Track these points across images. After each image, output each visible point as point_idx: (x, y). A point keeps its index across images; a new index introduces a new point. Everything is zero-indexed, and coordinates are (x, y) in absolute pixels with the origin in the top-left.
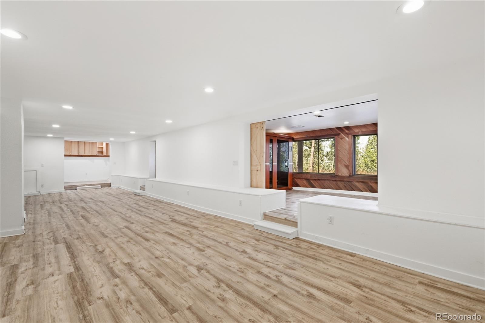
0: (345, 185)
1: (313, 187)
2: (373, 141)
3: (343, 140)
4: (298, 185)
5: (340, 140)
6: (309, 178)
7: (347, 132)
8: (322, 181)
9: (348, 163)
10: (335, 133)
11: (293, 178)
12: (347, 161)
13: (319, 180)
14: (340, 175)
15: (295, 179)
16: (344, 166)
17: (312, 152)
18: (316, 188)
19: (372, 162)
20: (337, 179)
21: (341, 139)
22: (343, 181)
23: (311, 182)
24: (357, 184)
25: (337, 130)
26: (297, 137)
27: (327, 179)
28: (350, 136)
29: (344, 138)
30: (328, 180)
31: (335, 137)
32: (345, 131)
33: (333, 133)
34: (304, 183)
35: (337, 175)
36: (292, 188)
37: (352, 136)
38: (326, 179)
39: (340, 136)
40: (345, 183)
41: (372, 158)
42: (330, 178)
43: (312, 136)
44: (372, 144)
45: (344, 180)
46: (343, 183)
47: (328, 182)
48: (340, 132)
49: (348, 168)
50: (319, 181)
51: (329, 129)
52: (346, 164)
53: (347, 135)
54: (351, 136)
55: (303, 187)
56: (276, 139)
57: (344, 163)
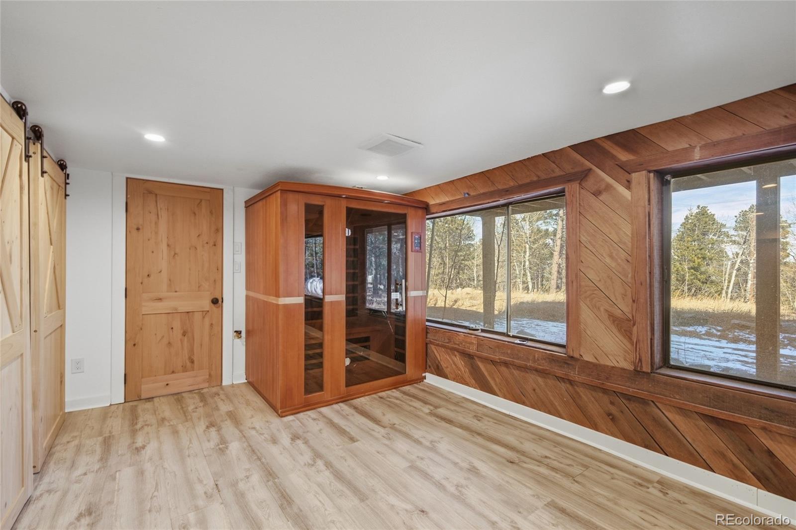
0: (614, 410)
1: (486, 387)
2: (695, 225)
3: (603, 197)
4: (440, 372)
5: (592, 198)
6: (473, 350)
7: (624, 156)
8: (516, 372)
9: (626, 310)
10: (569, 168)
11: (427, 344)
12: (624, 295)
13: (506, 364)
14: (588, 357)
15: (433, 347)
16: (608, 323)
17: (557, 249)
18: (494, 393)
19: (692, 271)
20: (574, 375)
21: (597, 194)
22: (605, 391)
23: (479, 367)
24: (678, 420)
25: (579, 157)
26: (438, 201)
27: (536, 365)
28: (638, 177)
29: (608, 187)
30: (536, 370)
31: (567, 187)
32: (614, 157)
33: (558, 172)
34: (459, 369)
35: (576, 355)
36: (425, 378)
37: (652, 175)
38: (530, 364)
39: (590, 183)
40: (612, 403)
41: (694, 262)
42: (545, 366)
43: (482, 191)
44: (694, 231)
45: (609, 385)
46: (605, 399)
47: (540, 380)
48: (588, 164)
49: (627, 334)
50: (503, 369)
51: (544, 155)
52: (618, 313)
53: (627, 169)
54: (644, 172)
55: (454, 380)
56: (344, 204)
57: (610, 309)
